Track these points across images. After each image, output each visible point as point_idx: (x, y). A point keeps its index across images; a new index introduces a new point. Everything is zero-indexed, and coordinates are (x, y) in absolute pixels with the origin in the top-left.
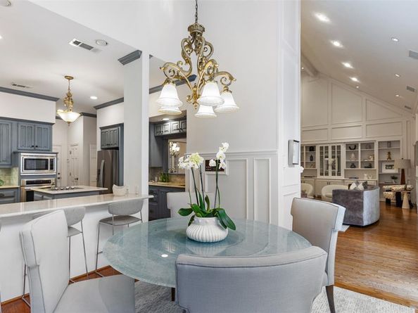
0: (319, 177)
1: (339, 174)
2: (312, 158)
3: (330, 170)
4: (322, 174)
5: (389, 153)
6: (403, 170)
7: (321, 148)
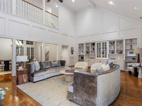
0: (96, 58)
1: (106, 57)
2: (94, 49)
3: (102, 55)
4: (98, 57)
5: (131, 45)
6: (139, 55)
7: (98, 44)
